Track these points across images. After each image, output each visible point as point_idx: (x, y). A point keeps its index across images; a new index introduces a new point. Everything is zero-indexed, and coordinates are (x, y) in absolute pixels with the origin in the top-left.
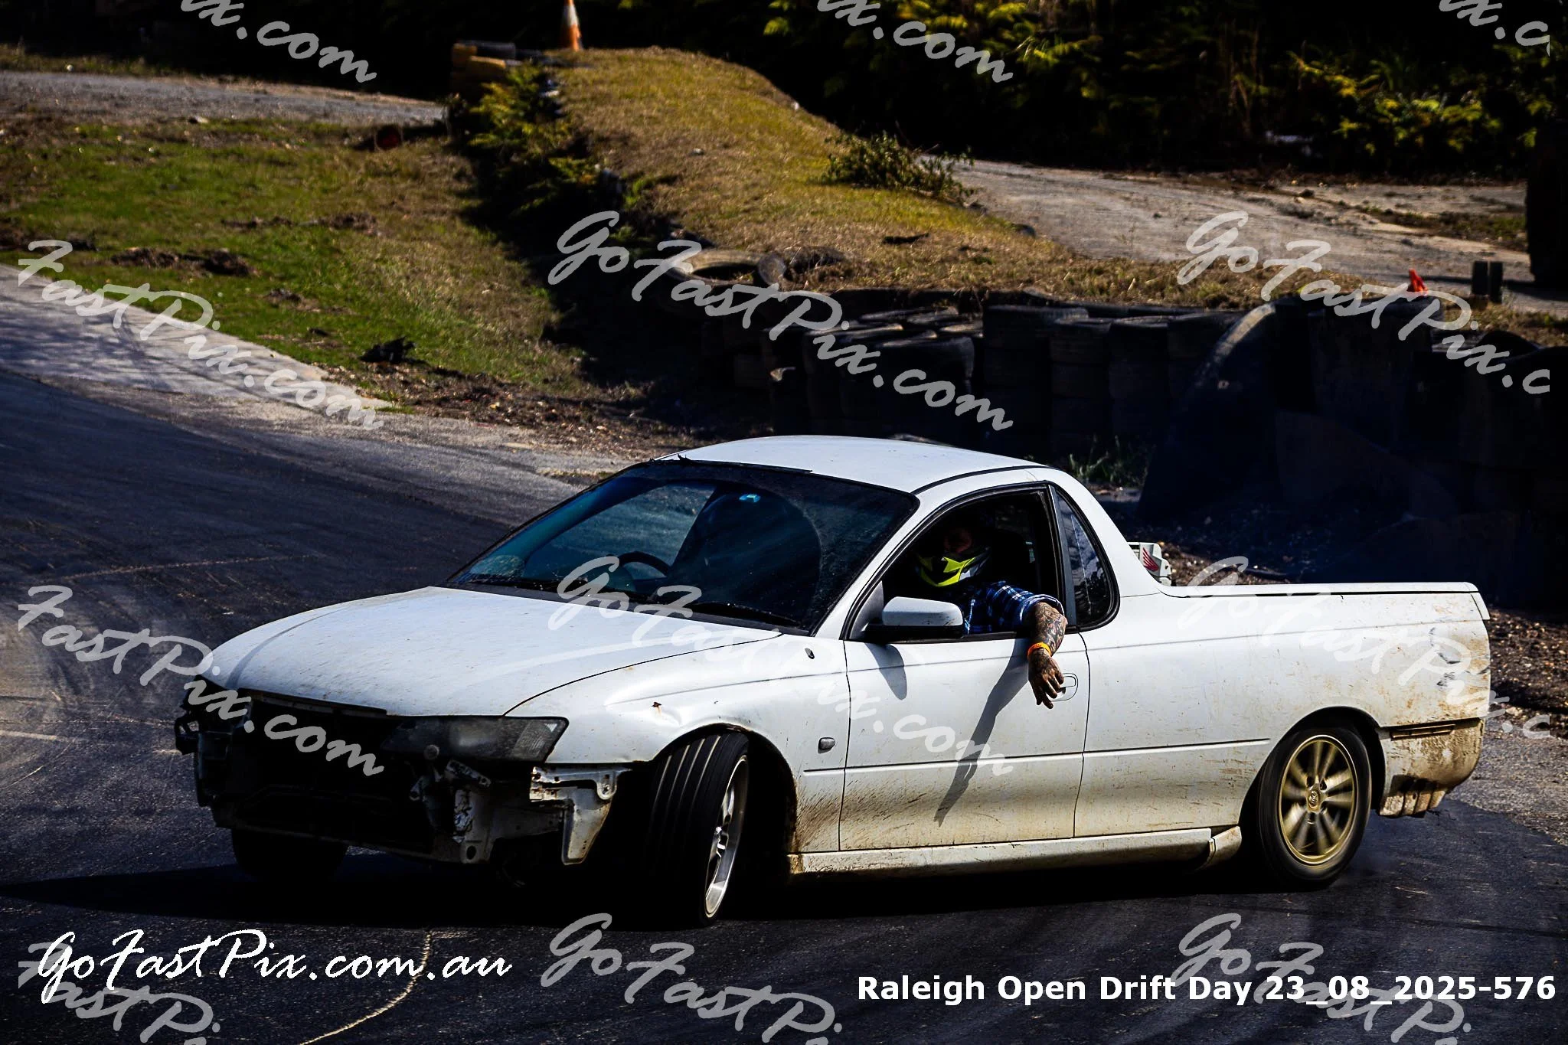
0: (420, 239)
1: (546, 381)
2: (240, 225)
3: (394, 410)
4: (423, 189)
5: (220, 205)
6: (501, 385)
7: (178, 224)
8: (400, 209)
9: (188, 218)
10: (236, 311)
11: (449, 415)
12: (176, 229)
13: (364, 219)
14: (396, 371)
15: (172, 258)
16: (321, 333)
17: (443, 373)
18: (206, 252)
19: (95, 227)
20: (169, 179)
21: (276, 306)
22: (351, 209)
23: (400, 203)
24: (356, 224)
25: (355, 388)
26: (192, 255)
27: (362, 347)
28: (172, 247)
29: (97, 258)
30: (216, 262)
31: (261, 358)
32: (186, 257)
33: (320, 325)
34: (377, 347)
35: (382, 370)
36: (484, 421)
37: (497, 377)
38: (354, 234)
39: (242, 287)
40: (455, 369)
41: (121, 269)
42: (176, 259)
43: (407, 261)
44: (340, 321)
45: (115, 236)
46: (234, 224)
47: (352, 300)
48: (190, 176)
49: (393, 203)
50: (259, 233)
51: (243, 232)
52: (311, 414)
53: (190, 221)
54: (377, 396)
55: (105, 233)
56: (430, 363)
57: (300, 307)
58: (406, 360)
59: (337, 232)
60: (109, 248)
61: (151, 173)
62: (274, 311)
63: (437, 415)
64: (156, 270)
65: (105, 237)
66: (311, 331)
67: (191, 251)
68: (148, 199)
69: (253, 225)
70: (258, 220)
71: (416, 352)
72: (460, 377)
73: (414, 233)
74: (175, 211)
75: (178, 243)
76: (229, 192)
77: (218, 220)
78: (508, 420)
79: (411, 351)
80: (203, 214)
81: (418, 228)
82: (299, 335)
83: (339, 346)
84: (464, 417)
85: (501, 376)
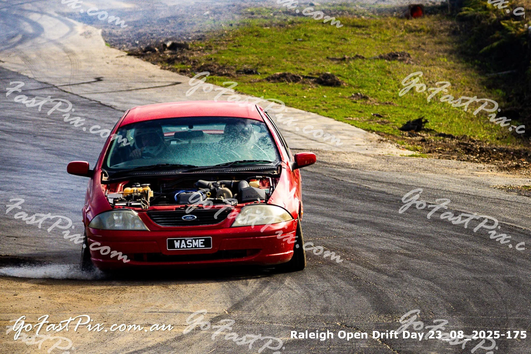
0: (434, 65)
1: (498, 139)
2: (337, 60)
3: (416, 156)
4: (436, 39)
5: (326, 49)
6: (474, 141)
7: (303, 59)
8: (423, 50)
9: (309, 56)
10: (334, 105)
11: (446, 158)
12: (302, 62)
13: (404, 55)
14: (418, 135)
15: (300, 78)
16: (379, 116)
17: (444, 135)
18: (318, 74)
19: (258, 62)
20: (299, 36)
21: (355, 102)
22: (397, 50)
23: (423, 47)
24: (399, 58)
25: (396, 144)
26: (310, 76)
27: (401, 123)
28: (299, 71)
29: (258, 77)
30: (323, 80)
31: (346, 130)
32: (306, 77)
33: (378, 112)
34: (408, 123)
35: (411, 135)
36: (464, 160)
37: (472, 137)
38: (398, 63)
39: (337, 92)
40: (450, 133)
41: (272, 84)
42: (302, 78)
43: (426, 77)
44: (389, 109)
45: (269, 66)
46: (333, 59)
47: (396, 98)
48: (309, 34)
49: (420, 46)
50: (346, 63)
51: (338, 63)
52: (372, 159)
53: (310, 58)
54: (408, 149)
55: (263, 65)
56: (437, 131)
57: (368, 102)
58: (424, 130)
59: (389, 62)
60: (266, 73)
61: (288, 33)
62: (354, 105)
63: (439, 158)
64: (291, 84)
65: (263, 67)
66: (374, 115)
67: (311, 74)
68: (287, 46)
69: (344, 59)
70: (347, 57)
71: (429, 125)
72: (452, 137)
73: (431, 62)
74: (302, 53)
75: (303, 70)
76: (331, 42)
77: (324, 57)
78: (476, 160)
79: (427, 124)
80: (316, 54)
81: (433, 59)
82: (368, 117)
83: (389, 122)
84: (453, 158)
85: (474, 136)
